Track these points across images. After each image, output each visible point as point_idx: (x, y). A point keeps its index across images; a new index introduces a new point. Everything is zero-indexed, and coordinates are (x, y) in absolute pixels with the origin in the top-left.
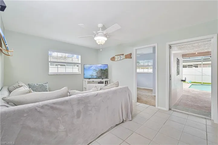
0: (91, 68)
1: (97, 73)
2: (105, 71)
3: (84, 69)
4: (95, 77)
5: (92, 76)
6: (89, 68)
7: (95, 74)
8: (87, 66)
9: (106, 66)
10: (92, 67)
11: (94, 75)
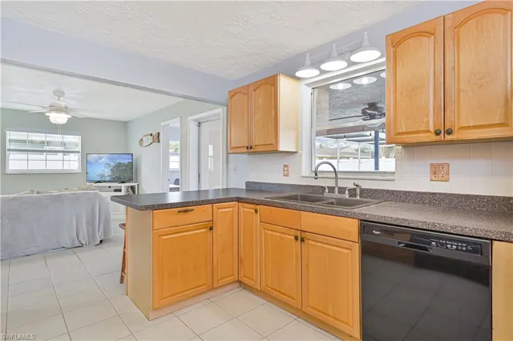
0: (100, 161)
1: (112, 170)
2: (126, 166)
3: (85, 163)
4: (108, 179)
5: (103, 176)
6: (96, 161)
7: (107, 172)
8: (91, 157)
9: (130, 157)
10: (103, 159)
11: (106, 174)
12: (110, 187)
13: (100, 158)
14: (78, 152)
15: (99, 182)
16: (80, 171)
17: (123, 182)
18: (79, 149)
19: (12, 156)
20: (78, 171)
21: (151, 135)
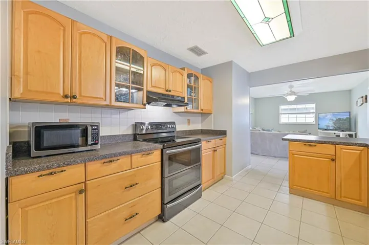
1: (334, 123)
2: (345, 120)
3: (318, 118)
4: (331, 128)
5: (328, 126)
6: (324, 118)
7: (331, 124)
8: (321, 115)
9: (348, 114)
10: (328, 116)
11: (330, 125)
12: (335, 134)
13: (326, 116)
14: (314, 113)
15: (326, 130)
16: (314, 123)
17: (343, 131)
18: (314, 111)
19: (282, 116)
20: (313, 123)
21: (362, 97)
